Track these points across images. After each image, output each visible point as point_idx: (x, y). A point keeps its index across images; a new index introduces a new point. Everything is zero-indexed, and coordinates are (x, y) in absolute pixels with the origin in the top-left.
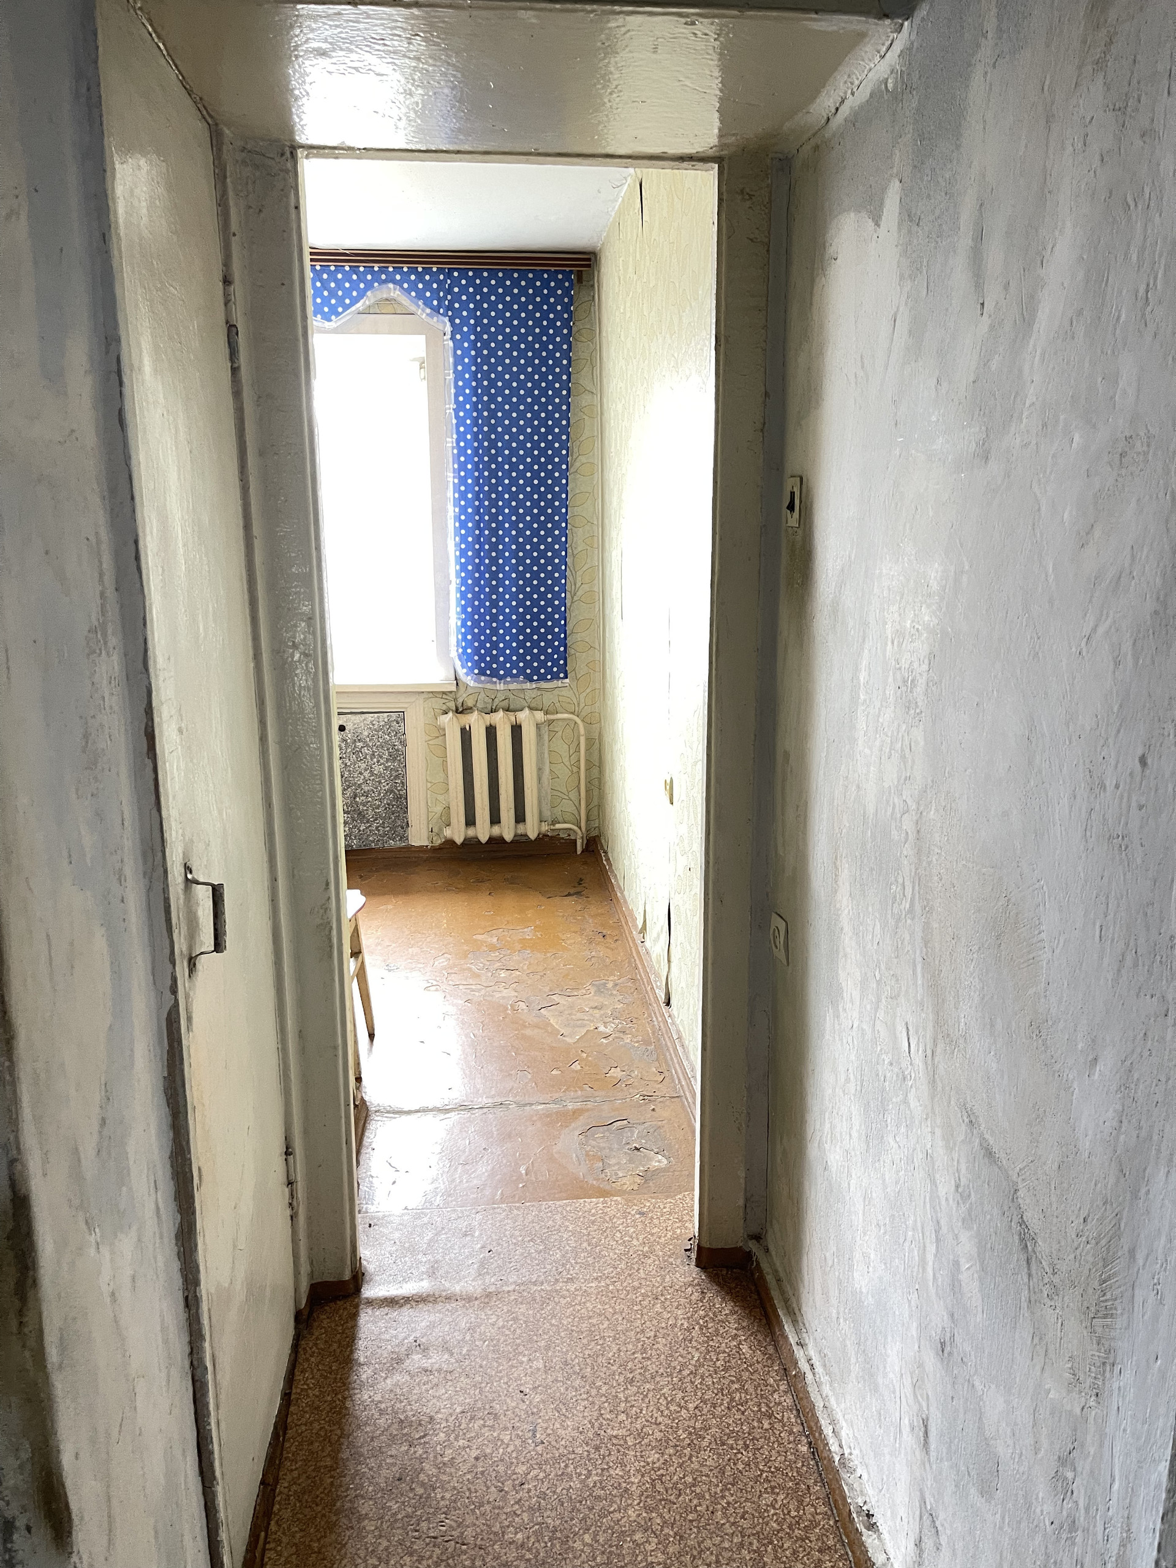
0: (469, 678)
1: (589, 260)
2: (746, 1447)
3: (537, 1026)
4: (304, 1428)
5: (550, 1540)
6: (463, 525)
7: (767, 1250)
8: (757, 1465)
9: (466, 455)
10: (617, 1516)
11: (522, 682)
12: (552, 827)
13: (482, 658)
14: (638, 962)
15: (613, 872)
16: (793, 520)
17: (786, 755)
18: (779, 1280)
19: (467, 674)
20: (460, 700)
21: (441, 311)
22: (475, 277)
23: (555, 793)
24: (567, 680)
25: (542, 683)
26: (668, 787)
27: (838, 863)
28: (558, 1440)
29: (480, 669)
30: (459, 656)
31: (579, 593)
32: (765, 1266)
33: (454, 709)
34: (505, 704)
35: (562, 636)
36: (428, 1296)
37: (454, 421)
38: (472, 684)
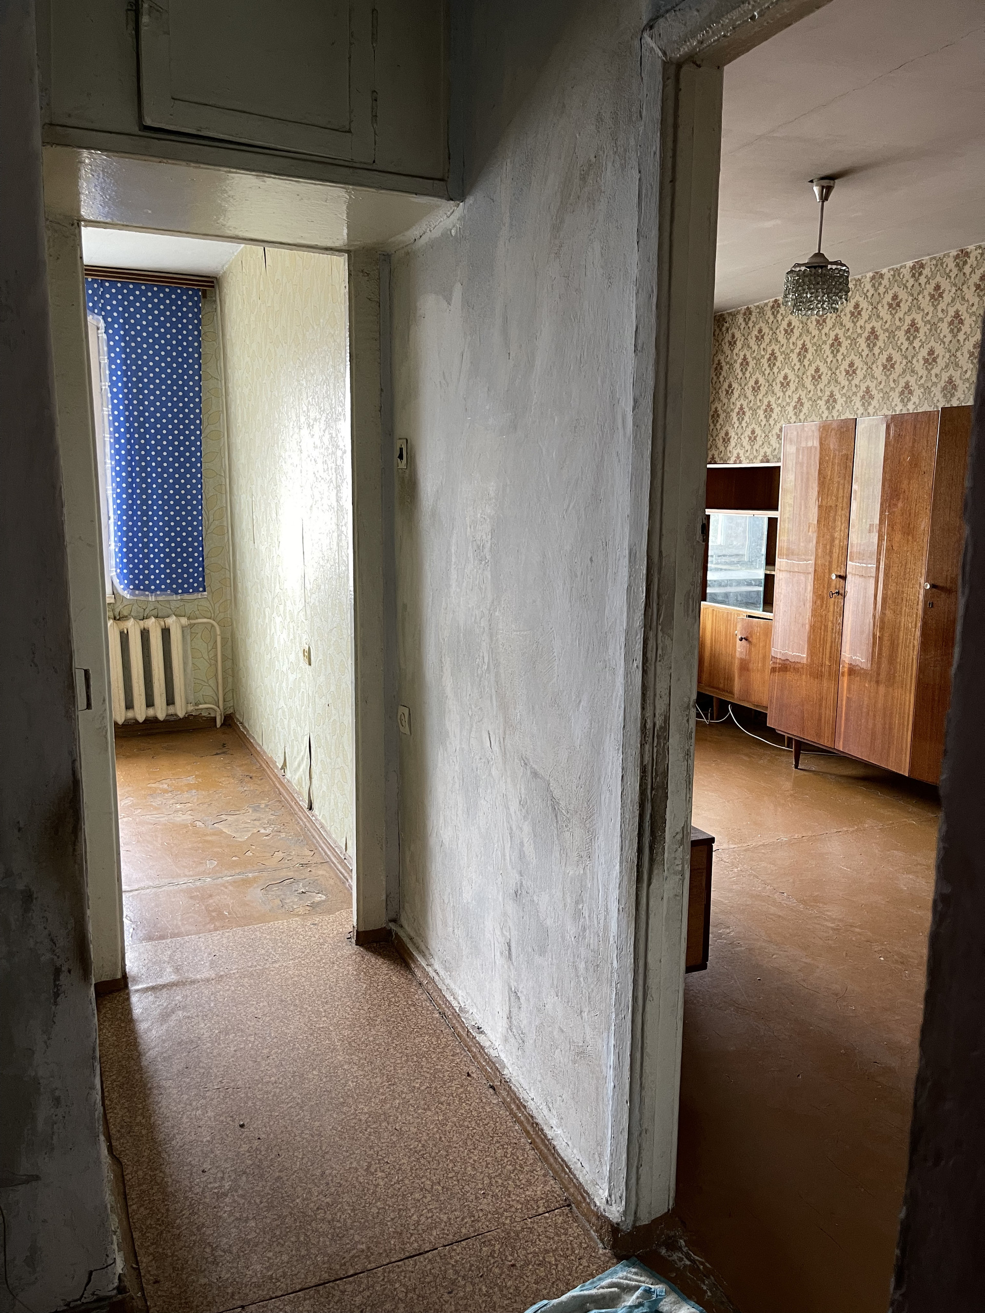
0: (126, 592)
1: (212, 282)
2: (402, 1020)
3: (214, 834)
4: (112, 1056)
5: (292, 1077)
6: (118, 474)
7: (402, 926)
8: (410, 1027)
9: (119, 421)
10: (330, 1060)
11: (169, 595)
12: (196, 708)
13: (136, 577)
14: (281, 789)
15: (250, 735)
16: (402, 464)
17: (405, 606)
18: (411, 939)
19: (124, 589)
20: (117, 611)
21: (96, 311)
22: (122, 288)
23: (197, 681)
24: (205, 593)
25: (185, 595)
26: (306, 654)
27: (443, 660)
28: (286, 1034)
29: (134, 585)
30: (117, 575)
31: (212, 527)
32: (401, 933)
33: (113, 617)
34: (155, 612)
35: (201, 559)
36: (178, 982)
37: (109, 395)
38: (128, 597)
